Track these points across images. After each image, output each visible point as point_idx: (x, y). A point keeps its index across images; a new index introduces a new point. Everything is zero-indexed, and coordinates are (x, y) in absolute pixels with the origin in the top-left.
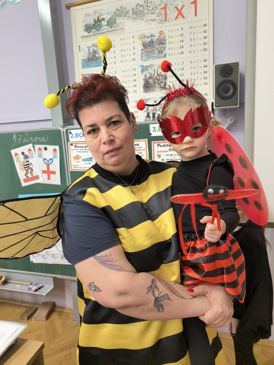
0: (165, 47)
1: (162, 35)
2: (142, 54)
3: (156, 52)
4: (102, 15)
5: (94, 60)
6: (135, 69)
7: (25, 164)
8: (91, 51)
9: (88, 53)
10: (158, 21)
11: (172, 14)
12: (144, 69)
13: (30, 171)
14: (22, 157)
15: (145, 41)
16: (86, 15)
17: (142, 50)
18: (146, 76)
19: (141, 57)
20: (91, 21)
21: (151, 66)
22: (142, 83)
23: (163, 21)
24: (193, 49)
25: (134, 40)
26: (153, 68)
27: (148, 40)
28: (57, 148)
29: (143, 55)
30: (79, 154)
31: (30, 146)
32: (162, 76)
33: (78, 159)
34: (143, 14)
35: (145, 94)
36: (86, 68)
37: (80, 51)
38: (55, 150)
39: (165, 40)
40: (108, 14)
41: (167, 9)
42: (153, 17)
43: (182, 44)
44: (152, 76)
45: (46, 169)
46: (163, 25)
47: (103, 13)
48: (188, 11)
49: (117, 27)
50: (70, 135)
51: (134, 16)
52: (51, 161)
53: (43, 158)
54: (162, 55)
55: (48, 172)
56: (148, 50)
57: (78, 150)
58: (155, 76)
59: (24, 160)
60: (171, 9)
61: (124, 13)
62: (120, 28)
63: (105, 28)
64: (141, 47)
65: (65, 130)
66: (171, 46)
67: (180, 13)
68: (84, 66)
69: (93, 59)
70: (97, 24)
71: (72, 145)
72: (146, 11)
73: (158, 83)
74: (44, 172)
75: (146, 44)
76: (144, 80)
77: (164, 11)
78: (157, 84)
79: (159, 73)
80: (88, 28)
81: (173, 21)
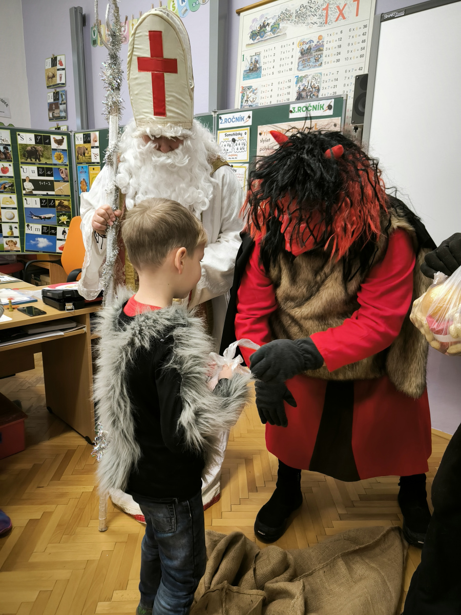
0: (322, 54)
1: (321, 40)
2: (298, 63)
3: (313, 60)
4: (267, 20)
6: (290, 81)
8: (253, 61)
10: (319, 24)
11: (334, 16)
15: (304, 48)
16: (253, 21)
17: (300, 58)
18: (299, 88)
19: (297, 67)
20: (256, 27)
21: (306, 76)
23: (324, 24)
24: (350, 55)
25: (293, 47)
26: (308, 79)
27: (306, 47)
29: (300, 64)
32: (315, 88)
34: (305, 16)
36: (246, 80)
37: (243, 60)
39: (323, 46)
40: (273, 18)
41: (329, 9)
42: (315, 19)
43: (339, 50)
44: (305, 88)
46: (323, 28)
47: (268, 18)
48: (350, 11)
49: (280, 33)
51: (297, 20)
54: (318, 64)
56: (305, 58)
58: (308, 88)
60: (333, 9)
62: (282, 33)
63: (269, 34)
64: (299, 55)
66: (328, 52)
68: (244, 78)
70: (262, 30)
72: (308, 13)
73: (311, 97)
75: (304, 51)
76: (297, 92)
77: (325, 12)
78: (309, 97)
79: (312, 84)
81: (334, 23)
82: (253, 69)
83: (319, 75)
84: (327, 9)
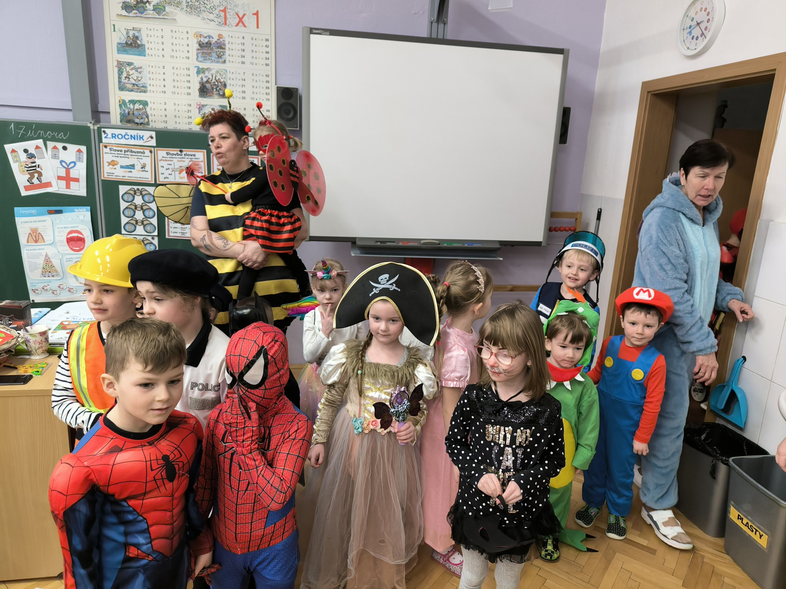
0: (225, 52)
1: (222, 38)
2: (197, 54)
3: (214, 55)
5: (135, 47)
6: (188, 69)
7: (29, 165)
8: (131, 34)
9: (126, 37)
10: (217, 22)
11: (233, 20)
12: (200, 71)
13: (36, 175)
14: (23, 157)
15: (202, 40)
17: (198, 49)
18: (202, 79)
19: (196, 57)
21: (208, 69)
22: (198, 86)
23: (223, 24)
24: (254, 61)
25: (188, 36)
26: (211, 72)
27: (204, 40)
28: (84, 148)
29: (200, 55)
30: (115, 159)
31: (40, 142)
32: (221, 82)
33: (113, 166)
34: (199, 10)
35: (201, 99)
36: (123, 54)
37: (114, 31)
38: (79, 151)
39: (224, 45)
41: (227, 12)
42: (211, 16)
43: (243, 53)
44: (209, 81)
45: (63, 174)
46: (222, 28)
48: (250, 20)
49: (167, 16)
50: (103, 135)
51: (189, 10)
52: (72, 165)
53: (59, 161)
54: (221, 60)
55: (68, 179)
56: (204, 51)
57: (115, 154)
58: (213, 81)
59: (26, 160)
60: (231, 14)
61: (176, 2)
62: (170, 18)
63: (151, 13)
64: (197, 46)
65: (96, 128)
66: (231, 52)
67: (241, 20)
68: (119, 51)
69: (134, 45)
70: (140, 5)
71: (106, 147)
72: (203, 9)
73: (217, 90)
74: (60, 178)
75: (203, 43)
76: (200, 83)
77: (223, 14)
78: (215, 90)
80: (127, 7)
81: (234, 27)
82: (131, 44)
83: (224, 71)
84: (224, 11)
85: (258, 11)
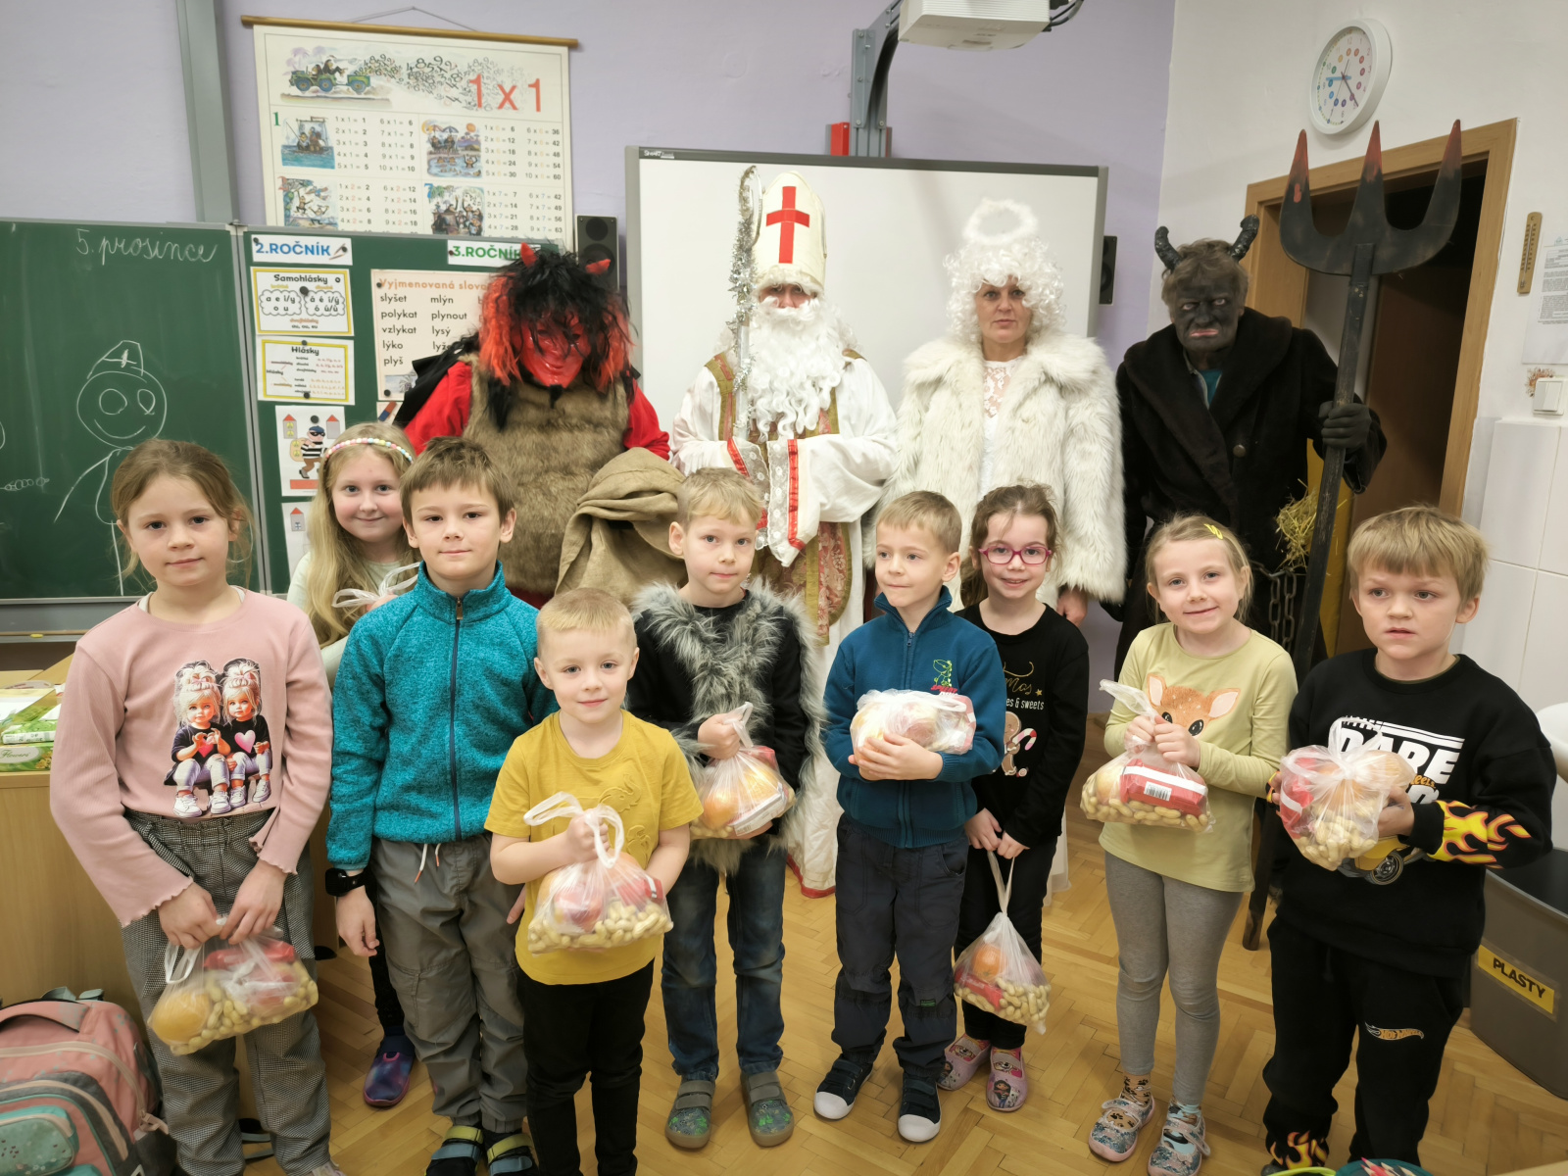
0: (479, 156)
1: (473, 131)
2: (429, 162)
3: (460, 162)
4: (336, 61)
5: (315, 152)
6: (413, 190)
8: (307, 128)
9: (298, 133)
10: (464, 102)
11: (493, 98)
15: (437, 136)
16: (296, 52)
17: (431, 153)
18: (438, 206)
19: (426, 167)
20: (308, 66)
21: (450, 188)
23: (475, 105)
24: (533, 170)
25: (411, 128)
26: (454, 194)
27: (441, 136)
29: (434, 162)
32: (473, 212)
34: (431, 81)
36: (293, 165)
37: (277, 124)
39: (478, 142)
40: (351, 62)
41: (482, 84)
42: (454, 93)
43: (512, 157)
44: (452, 209)
46: (473, 112)
47: (338, 57)
48: (524, 98)
49: (373, 94)
50: (255, 248)
51: (412, 82)
54: (472, 171)
56: (442, 155)
58: (458, 210)
60: (491, 87)
61: (389, 69)
62: (379, 97)
63: (343, 89)
64: (429, 148)
66: (491, 157)
67: (507, 97)
68: (286, 160)
69: (312, 148)
70: (324, 76)
72: (438, 78)
73: (465, 226)
75: (439, 142)
76: (434, 214)
77: (475, 86)
78: (461, 226)
79: (466, 205)
80: (300, 80)
81: (496, 110)
82: (308, 147)
83: (478, 191)
85: (538, 81)
